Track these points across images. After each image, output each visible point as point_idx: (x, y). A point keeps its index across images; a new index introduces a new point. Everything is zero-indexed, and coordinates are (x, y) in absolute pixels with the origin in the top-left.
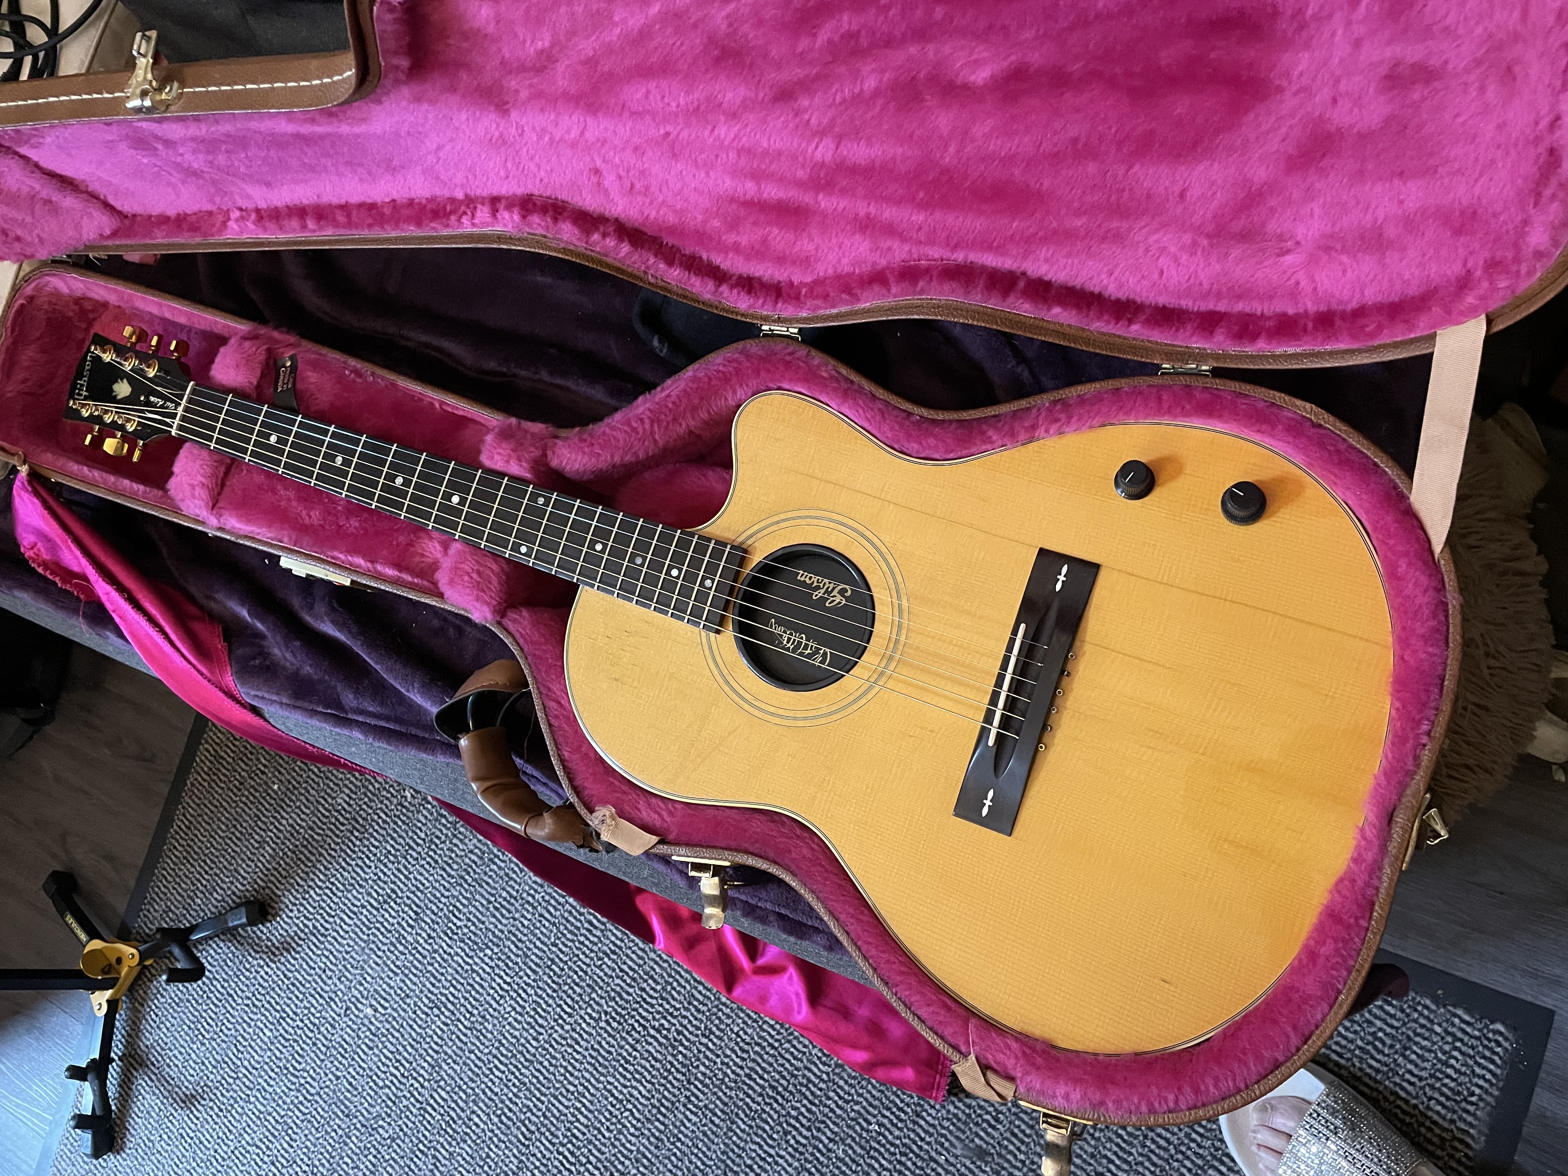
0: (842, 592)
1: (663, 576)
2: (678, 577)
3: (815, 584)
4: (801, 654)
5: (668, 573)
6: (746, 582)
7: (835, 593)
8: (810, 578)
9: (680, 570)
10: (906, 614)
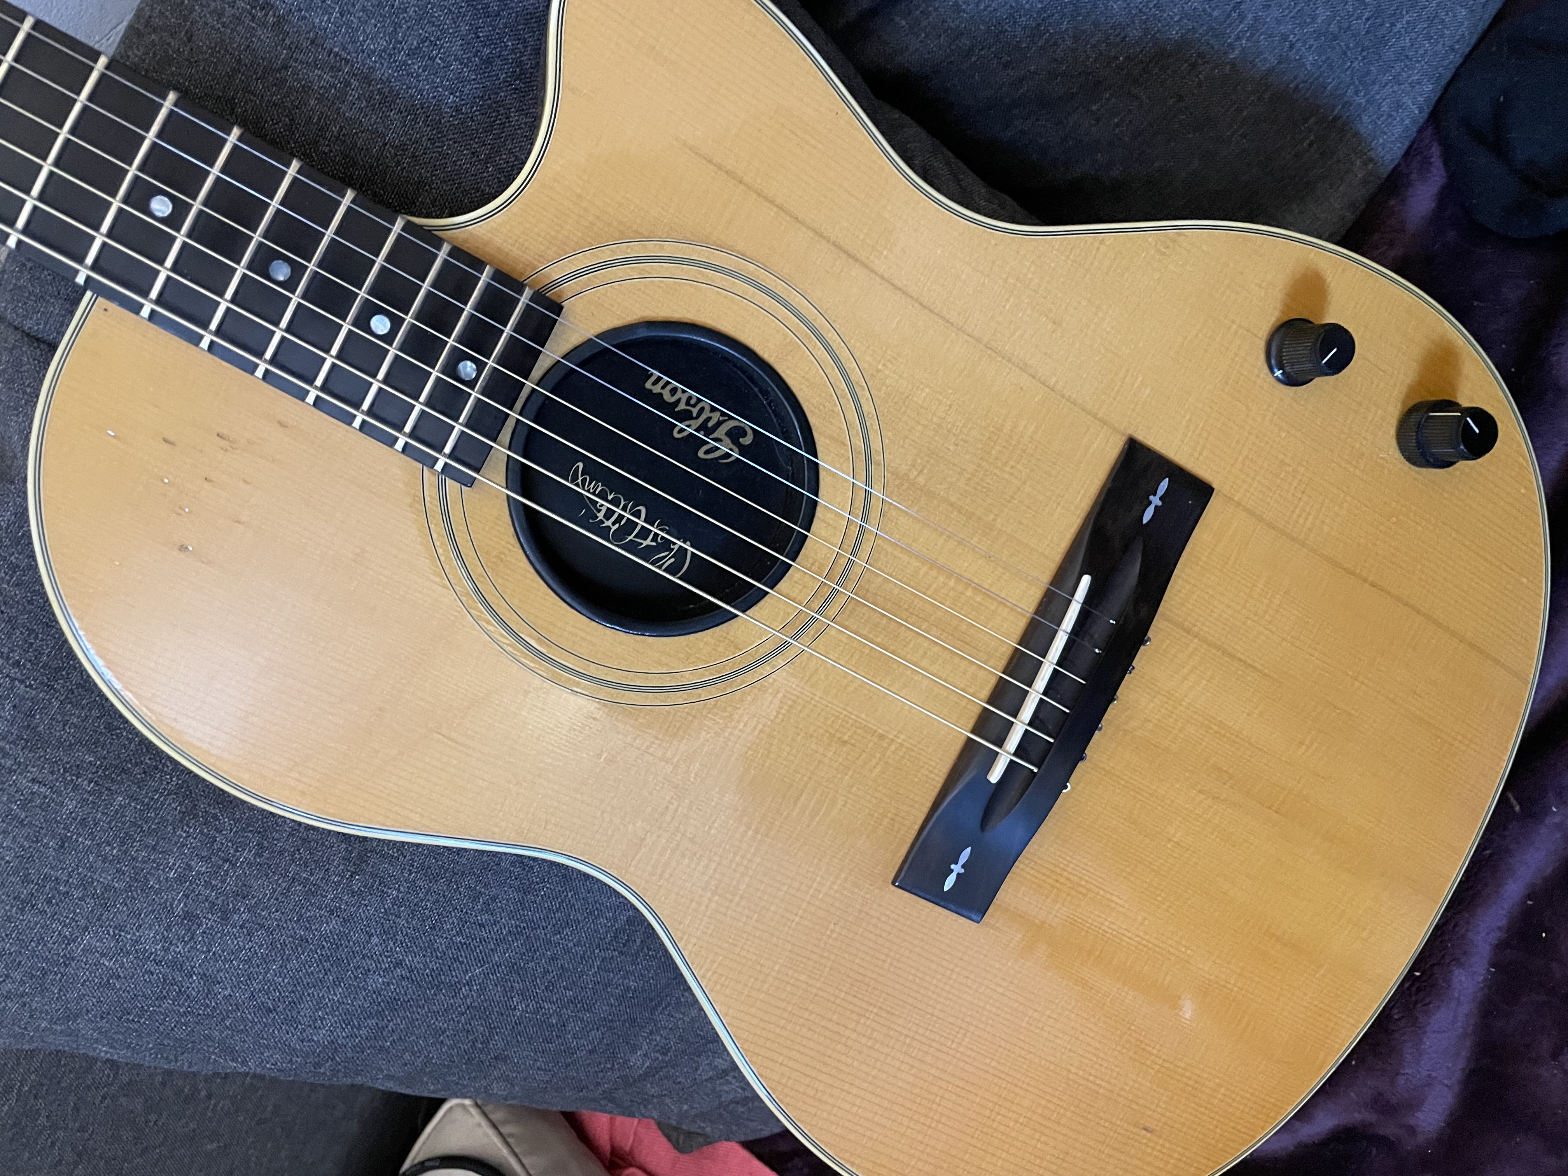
0: (735, 435)
1: (346, 327)
2: (388, 338)
3: (682, 406)
4: (631, 547)
5: (362, 322)
6: (553, 381)
7: (721, 432)
8: (674, 391)
9: (396, 322)
10: (874, 514)
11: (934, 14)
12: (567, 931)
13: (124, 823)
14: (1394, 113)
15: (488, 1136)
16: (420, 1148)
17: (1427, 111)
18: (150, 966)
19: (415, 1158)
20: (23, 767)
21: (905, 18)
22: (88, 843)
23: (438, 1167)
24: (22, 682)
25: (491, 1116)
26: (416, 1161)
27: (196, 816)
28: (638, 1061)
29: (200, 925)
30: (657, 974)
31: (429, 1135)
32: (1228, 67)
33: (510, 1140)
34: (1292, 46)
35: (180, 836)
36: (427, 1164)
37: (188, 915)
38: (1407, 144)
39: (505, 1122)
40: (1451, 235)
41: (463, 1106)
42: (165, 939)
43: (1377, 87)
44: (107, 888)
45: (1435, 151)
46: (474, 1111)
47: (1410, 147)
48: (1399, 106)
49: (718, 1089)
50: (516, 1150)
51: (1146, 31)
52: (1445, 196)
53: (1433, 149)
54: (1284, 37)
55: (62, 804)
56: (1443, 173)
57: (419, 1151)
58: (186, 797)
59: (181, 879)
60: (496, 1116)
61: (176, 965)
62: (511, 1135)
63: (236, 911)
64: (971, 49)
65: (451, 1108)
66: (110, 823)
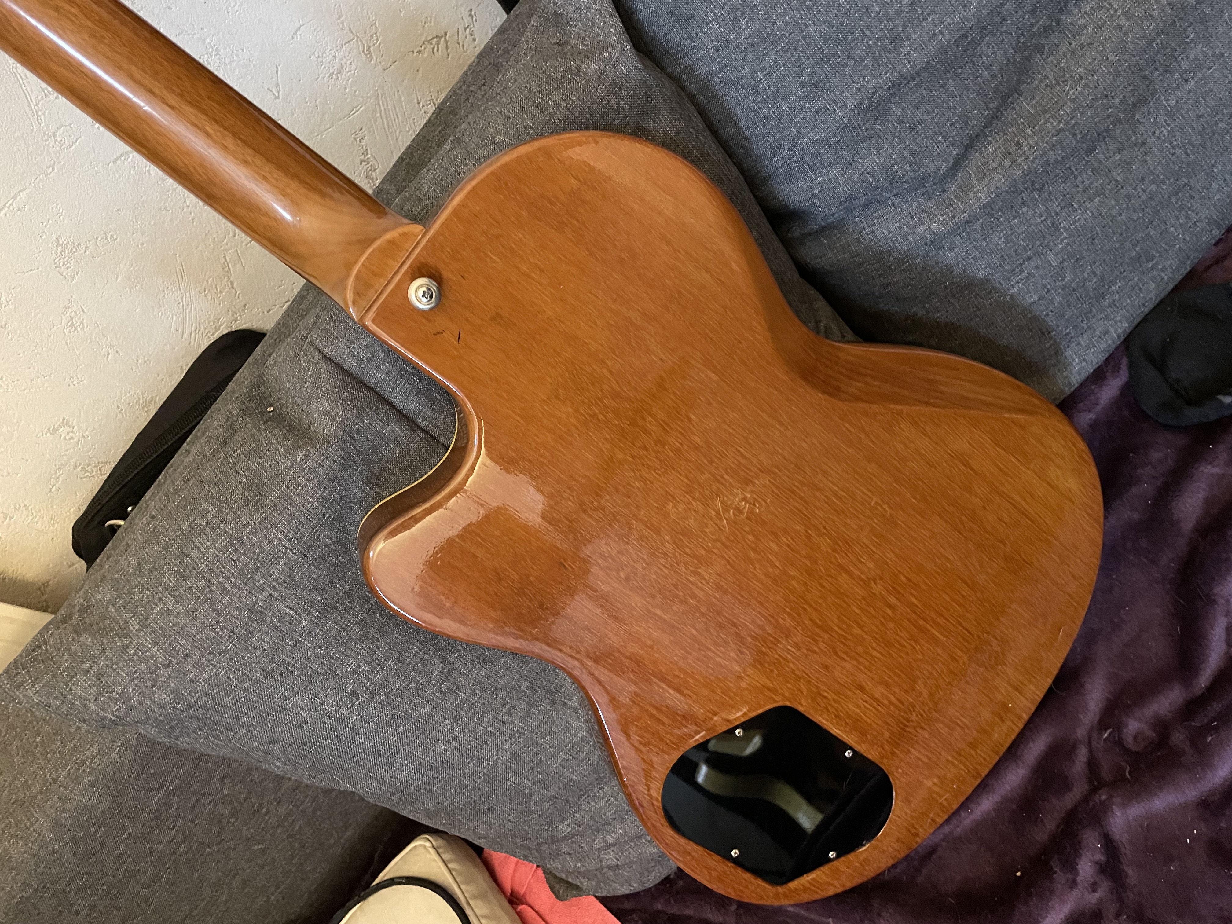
11: (844, 241)
12: (548, 738)
13: (330, 637)
14: (1103, 337)
15: (440, 868)
16: (389, 871)
17: (1122, 338)
18: (327, 720)
19: (384, 877)
20: (283, 598)
21: (826, 240)
22: (309, 645)
23: (404, 884)
24: (291, 550)
25: (443, 856)
26: (385, 878)
27: (368, 638)
28: (564, 828)
29: (358, 699)
30: (589, 774)
31: (397, 863)
32: (1009, 297)
33: (453, 873)
34: (1048, 291)
35: (358, 648)
36: (395, 880)
37: (353, 694)
38: (1107, 355)
39: (451, 861)
40: (1126, 413)
41: (425, 847)
42: (338, 705)
43: (1094, 320)
44: (315, 672)
45: (1124, 362)
46: (432, 851)
47: (1110, 356)
48: (1107, 332)
49: (602, 856)
50: (458, 880)
51: (965, 272)
52: (1126, 389)
53: (1123, 360)
54: (1044, 286)
55: (300, 622)
56: (1127, 375)
57: (388, 872)
58: (364, 626)
59: (354, 672)
60: (446, 856)
61: (340, 720)
62: (455, 870)
63: (379, 694)
64: (863, 263)
65: (415, 847)
66: (323, 636)
